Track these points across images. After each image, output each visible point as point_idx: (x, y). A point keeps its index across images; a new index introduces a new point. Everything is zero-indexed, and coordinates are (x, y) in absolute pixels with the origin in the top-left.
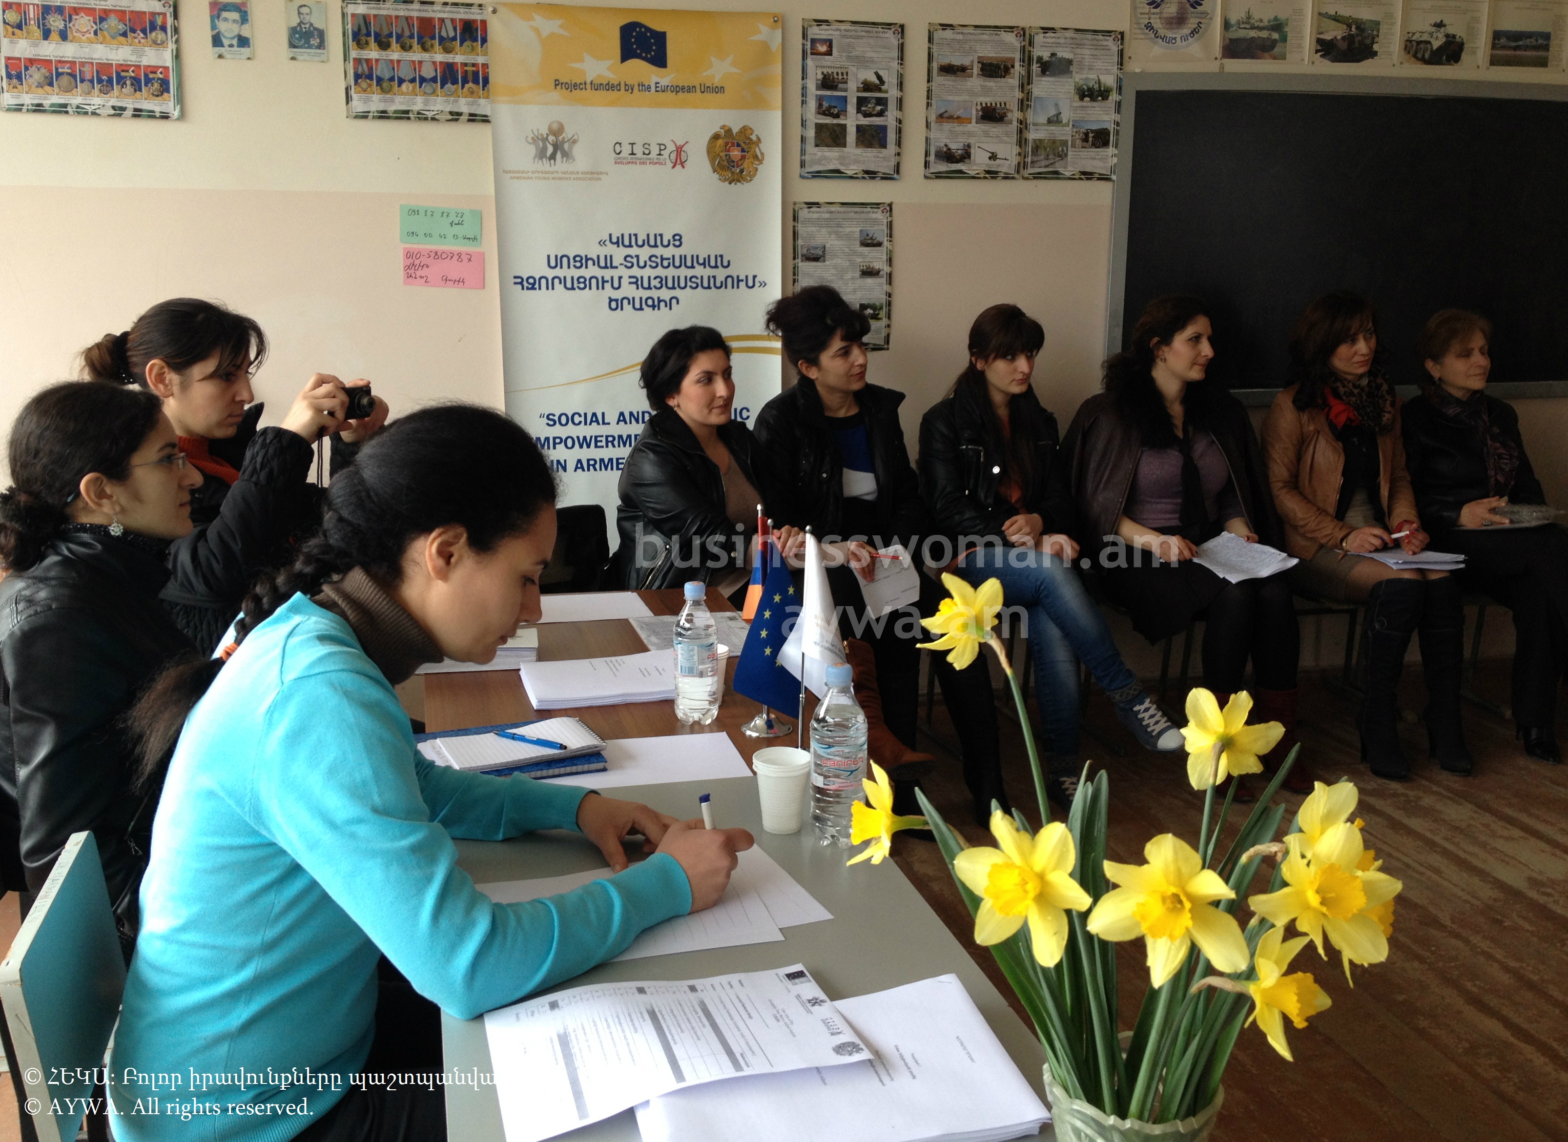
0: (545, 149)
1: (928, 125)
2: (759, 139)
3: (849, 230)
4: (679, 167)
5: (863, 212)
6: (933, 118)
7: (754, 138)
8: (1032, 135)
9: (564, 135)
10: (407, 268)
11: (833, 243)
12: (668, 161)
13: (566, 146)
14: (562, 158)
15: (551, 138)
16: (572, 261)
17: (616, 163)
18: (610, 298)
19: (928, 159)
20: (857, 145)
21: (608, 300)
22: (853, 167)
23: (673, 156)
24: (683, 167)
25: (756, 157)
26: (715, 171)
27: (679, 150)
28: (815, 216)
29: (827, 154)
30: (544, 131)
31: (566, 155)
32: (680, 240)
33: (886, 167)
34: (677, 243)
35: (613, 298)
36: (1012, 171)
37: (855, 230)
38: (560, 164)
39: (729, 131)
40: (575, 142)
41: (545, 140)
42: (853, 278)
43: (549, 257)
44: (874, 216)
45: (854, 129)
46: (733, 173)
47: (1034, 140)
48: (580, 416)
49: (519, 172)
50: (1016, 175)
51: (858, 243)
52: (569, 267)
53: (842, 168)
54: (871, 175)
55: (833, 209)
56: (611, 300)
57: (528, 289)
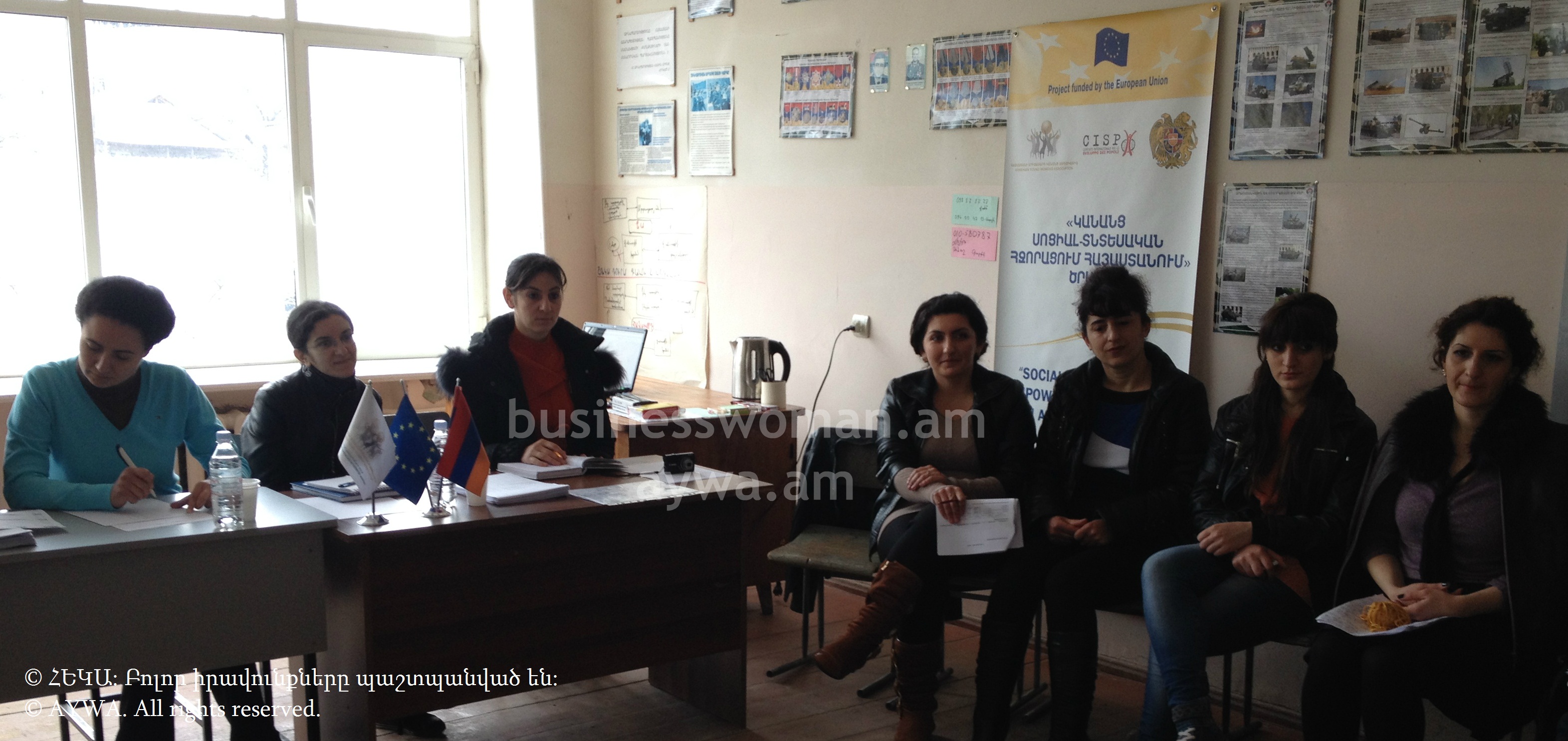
0: (1038, 145)
1: (1355, 99)
2: (1194, 124)
3: (1273, 211)
4: (1128, 154)
5: (1288, 193)
6: (1361, 90)
7: (1190, 123)
8: (1473, 102)
9: (1051, 132)
10: (954, 243)
11: (1258, 225)
12: (1120, 150)
13: (1052, 141)
14: (1049, 151)
15: (1043, 135)
16: (1048, 239)
17: (1084, 153)
18: (1071, 272)
19: (1353, 134)
20: (1282, 125)
21: (1070, 274)
22: (1276, 147)
23: (1124, 145)
24: (1131, 154)
25: (1191, 142)
26: (1154, 156)
27: (1129, 138)
28: (1244, 197)
29: (1254, 135)
30: (1039, 130)
31: (1052, 149)
32: (1123, 221)
33: (1312, 146)
34: (1121, 224)
35: (1073, 272)
36: (1447, 144)
37: (1278, 210)
38: (1047, 158)
39: (1168, 119)
40: (1058, 137)
41: (1039, 137)
42: (1273, 261)
43: (1034, 234)
44: (1299, 196)
45: (1280, 108)
46: (1170, 158)
47: (1475, 108)
48: (1045, 372)
49: (1021, 165)
50: (1453, 149)
51: (1281, 225)
52: (1046, 245)
53: (1265, 148)
54: (1293, 154)
55: (1259, 191)
56: (1072, 273)
57: (1020, 262)
